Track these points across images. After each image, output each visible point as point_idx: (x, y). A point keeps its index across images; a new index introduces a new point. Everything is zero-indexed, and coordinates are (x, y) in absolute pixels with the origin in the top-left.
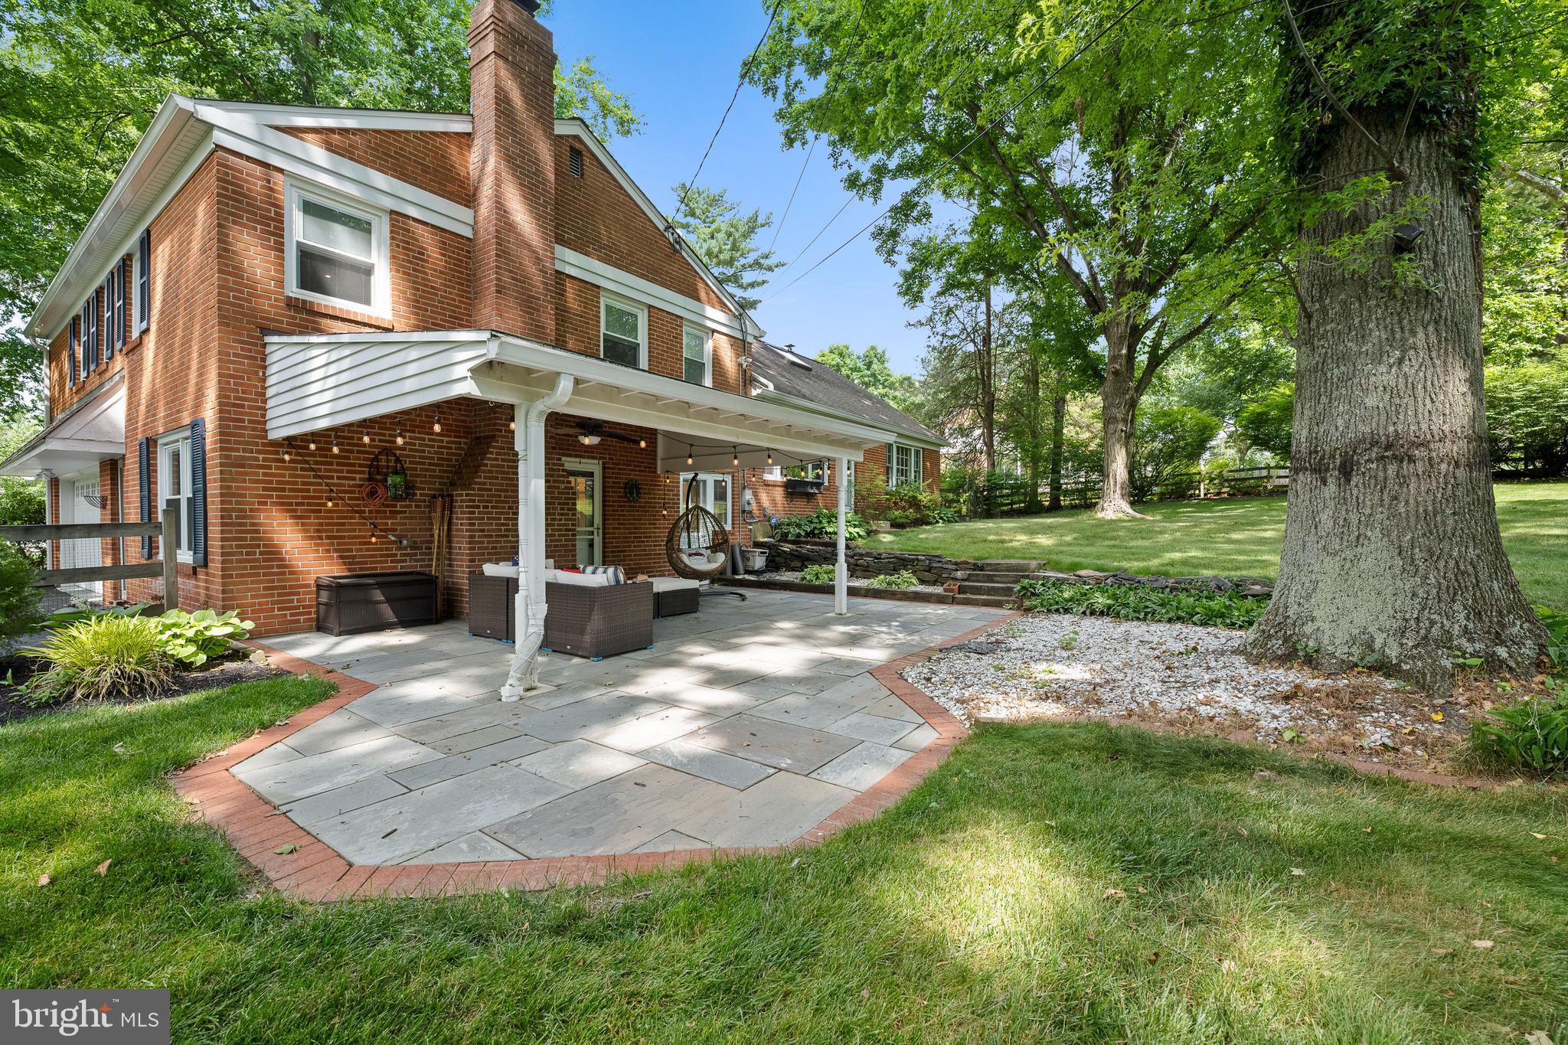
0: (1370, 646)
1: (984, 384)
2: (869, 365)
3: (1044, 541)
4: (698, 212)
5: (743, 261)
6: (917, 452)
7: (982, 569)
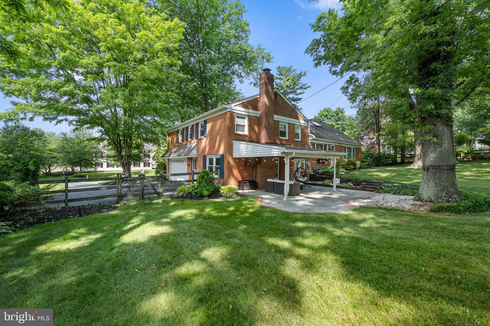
0: (430, 198)
1: (377, 124)
2: (337, 115)
3: (384, 175)
4: (283, 74)
5: (297, 87)
6: (354, 149)
7: (369, 182)
